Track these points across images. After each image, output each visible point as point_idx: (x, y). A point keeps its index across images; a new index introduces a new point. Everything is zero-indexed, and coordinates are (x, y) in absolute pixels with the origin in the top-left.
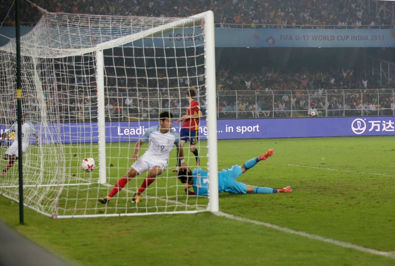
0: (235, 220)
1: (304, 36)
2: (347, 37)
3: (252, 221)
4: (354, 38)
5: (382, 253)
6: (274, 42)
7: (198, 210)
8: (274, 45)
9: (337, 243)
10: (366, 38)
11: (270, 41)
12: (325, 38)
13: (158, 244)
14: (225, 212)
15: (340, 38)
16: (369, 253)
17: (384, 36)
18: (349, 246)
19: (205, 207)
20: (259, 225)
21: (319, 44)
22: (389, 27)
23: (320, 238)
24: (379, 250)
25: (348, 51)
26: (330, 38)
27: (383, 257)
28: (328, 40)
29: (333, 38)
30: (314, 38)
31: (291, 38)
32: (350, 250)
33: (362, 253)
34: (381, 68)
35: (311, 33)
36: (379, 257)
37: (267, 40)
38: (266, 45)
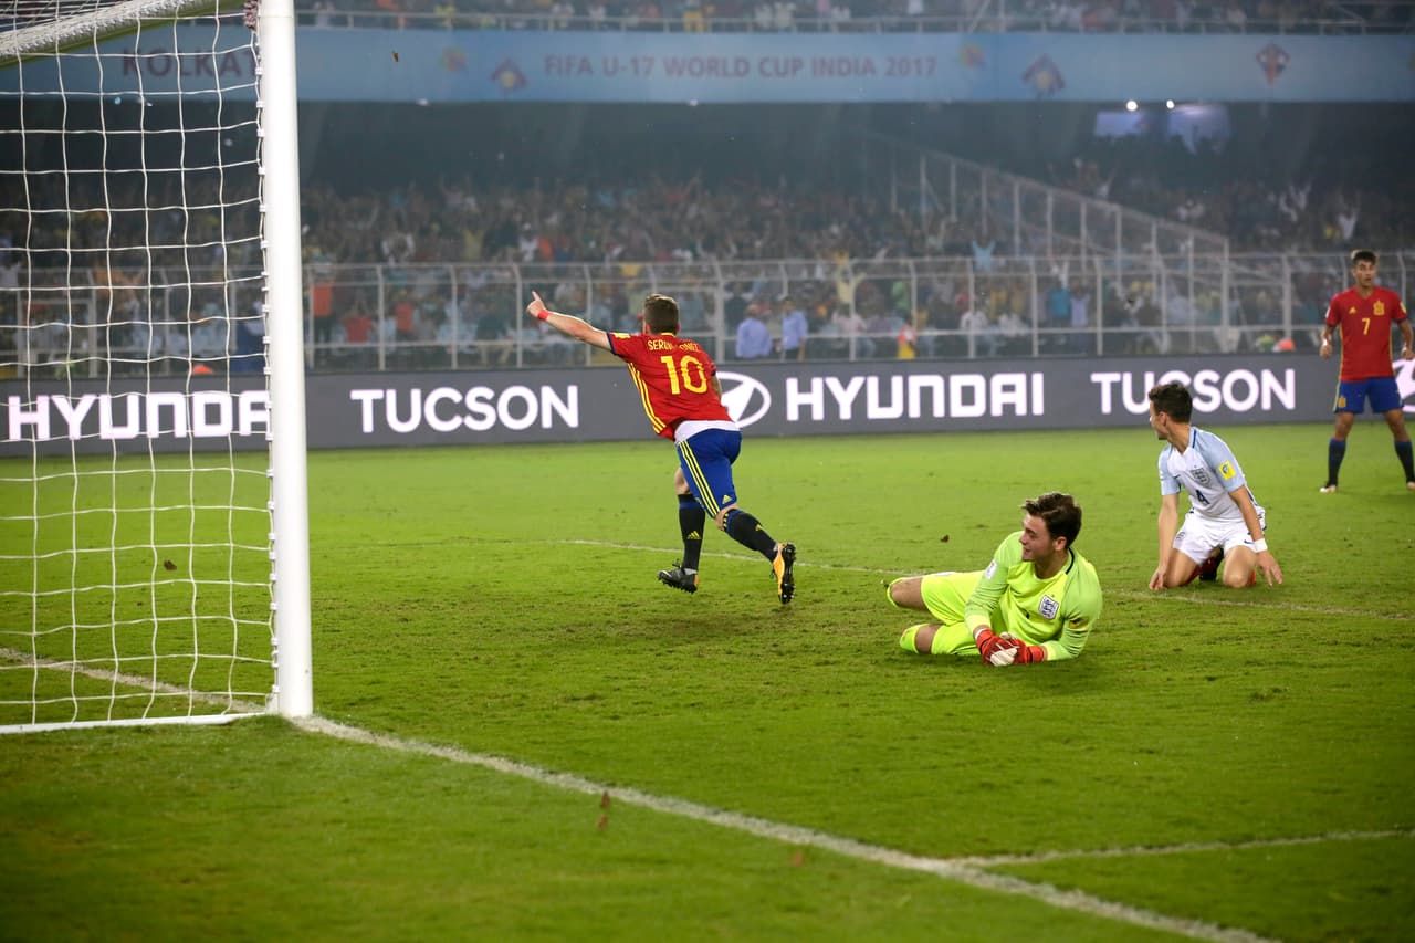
0: (373, 747)
1: (635, 61)
2: (797, 65)
3: (438, 752)
4: (822, 66)
5: (926, 864)
6: (521, 81)
7: (233, 712)
8: (523, 95)
9: (758, 827)
10: (869, 68)
11: (508, 78)
12: (712, 66)
13: (79, 842)
14: (338, 720)
15: (769, 67)
16: (878, 865)
17: (932, 61)
18: (802, 837)
19: (261, 702)
20: (464, 766)
21: (690, 90)
22: (952, 27)
23: (695, 812)
24: (916, 853)
25: (804, 115)
26: (731, 68)
27: (931, 876)
28: (725, 74)
29: (742, 68)
30: (674, 67)
31: (585, 67)
32: (810, 854)
33: (853, 865)
34: (924, 181)
35: (660, 48)
36: (915, 877)
37: (495, 75)
38: (493, 95)
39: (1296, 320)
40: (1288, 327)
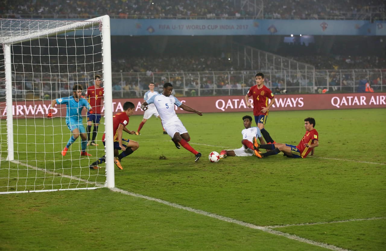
0: (130, 196)
1: (179, 26)
2: (216, 27)
3: (144, 197)
4: (222, 27)
5: (259, 228)
6: (153, 30)
7: (96, 187)
8: (154, 34)
10: (233, 27)
11: (150, 30)
12: (197, 27)
13: (65, 221)
14: (121, 188)
15: (210, 27)
16: (248, 228)
17: (247, 26)
18: (231, 221)
19: (103, 184)
20: (151, 201)
21: (192, 32)
22: (251, 18)
23: (205, 213)
25: (218, 38)
26: (201, 28)
28: (200, 29)
29: (204, 27)
30: (188, 27)
31: (168, 27)
32: (232, 225)
33: (242, 228)
34: (245, 53)
35: (185, 23)
37: (148, 29)
38: (147, 33)
39: (330, 84)
40: (328, 86)
